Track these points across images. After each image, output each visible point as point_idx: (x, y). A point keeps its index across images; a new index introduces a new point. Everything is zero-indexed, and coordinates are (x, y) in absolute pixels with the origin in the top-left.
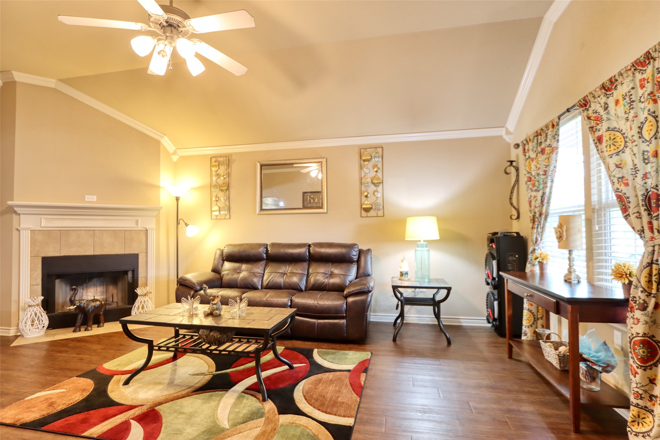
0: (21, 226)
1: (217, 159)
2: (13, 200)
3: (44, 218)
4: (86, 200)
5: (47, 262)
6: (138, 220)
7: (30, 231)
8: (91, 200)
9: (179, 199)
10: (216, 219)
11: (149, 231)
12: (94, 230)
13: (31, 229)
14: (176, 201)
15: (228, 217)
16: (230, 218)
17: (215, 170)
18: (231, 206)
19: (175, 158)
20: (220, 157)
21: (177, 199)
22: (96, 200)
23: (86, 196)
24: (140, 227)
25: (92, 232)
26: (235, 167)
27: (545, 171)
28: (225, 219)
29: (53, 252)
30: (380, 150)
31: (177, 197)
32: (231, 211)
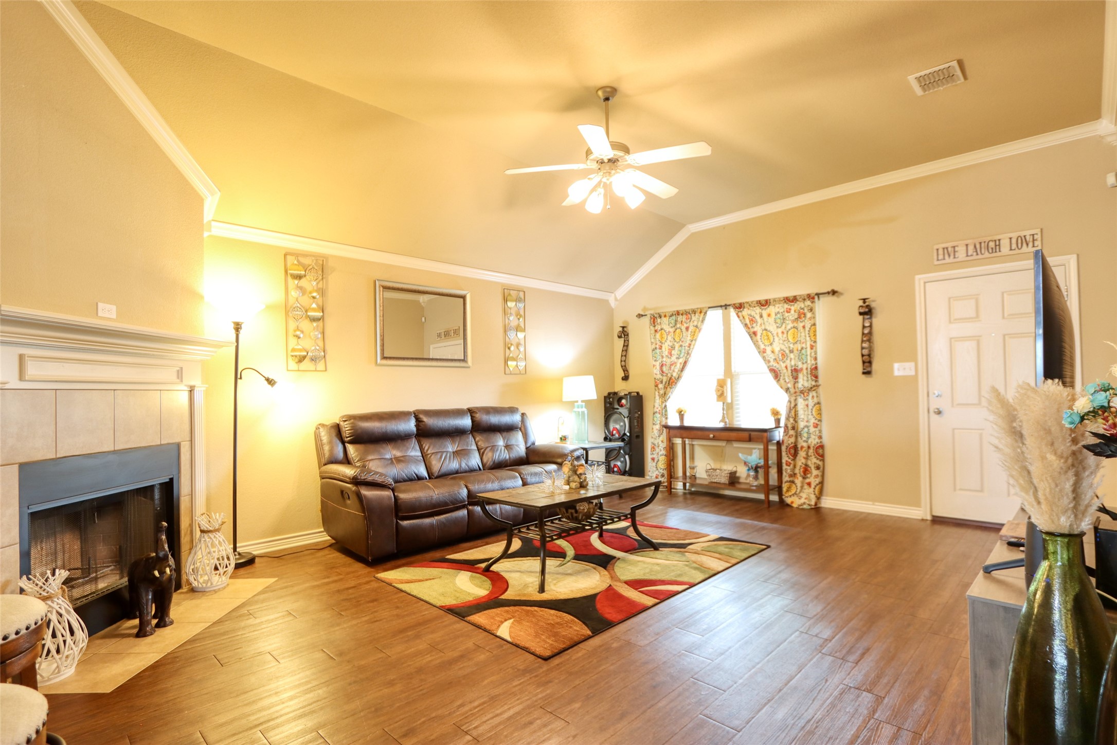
1: (301, 259)
4: (100, 313)
6: (182, 368)
9: (241, 328)
10: (299, 370)
11: (195, 393)
12: (114, 391)
15: (321, 367)
16: (326, 370)
18: (327, 347)
20: (304, 257)
21: (238, 327)
24: (184, 384)
25: (112, 394)
26: (334, 281)
27: (690, 345)
28: (316, 371)
30: (521, 294)
31: (236, 324)
32: (327, 356)
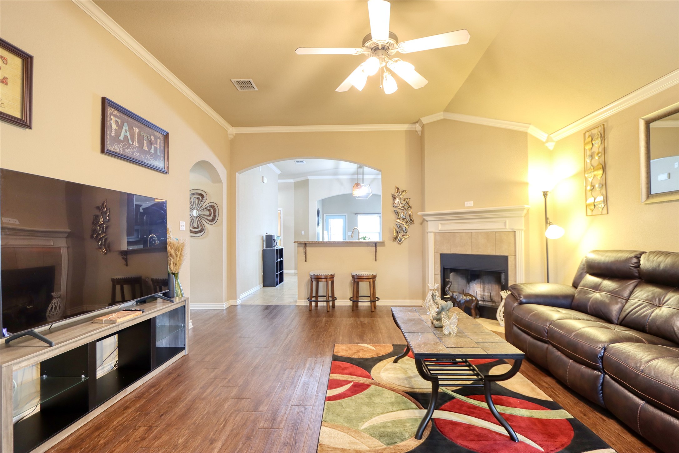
0: (429, 230)
1: (591, 133)
2: (425, 211)
3: (440, 223)
4: (466, 206)
5: (443, 257)
6: (506, 221)
7: (433, 233)
8: (469, 205)
9: (547, 195)
10: (592, 215)
11: (517, 232)
12: (472, 232)
13: (434, 232)
14: (543, 197)
15: (605, 211)
16: (608, 213)
17: (589, 149)
18: (609, 195)
19: (550, 146)
20: (594, 128)
21: (545, 194)
22: (472, 205)
23: (466, 203)
24: (508, 228)
25: (470, 234)
26: (611, 137)
28: (601, 214)
29: (447, 250)
31: (544, 192)
32: (609, 202)
